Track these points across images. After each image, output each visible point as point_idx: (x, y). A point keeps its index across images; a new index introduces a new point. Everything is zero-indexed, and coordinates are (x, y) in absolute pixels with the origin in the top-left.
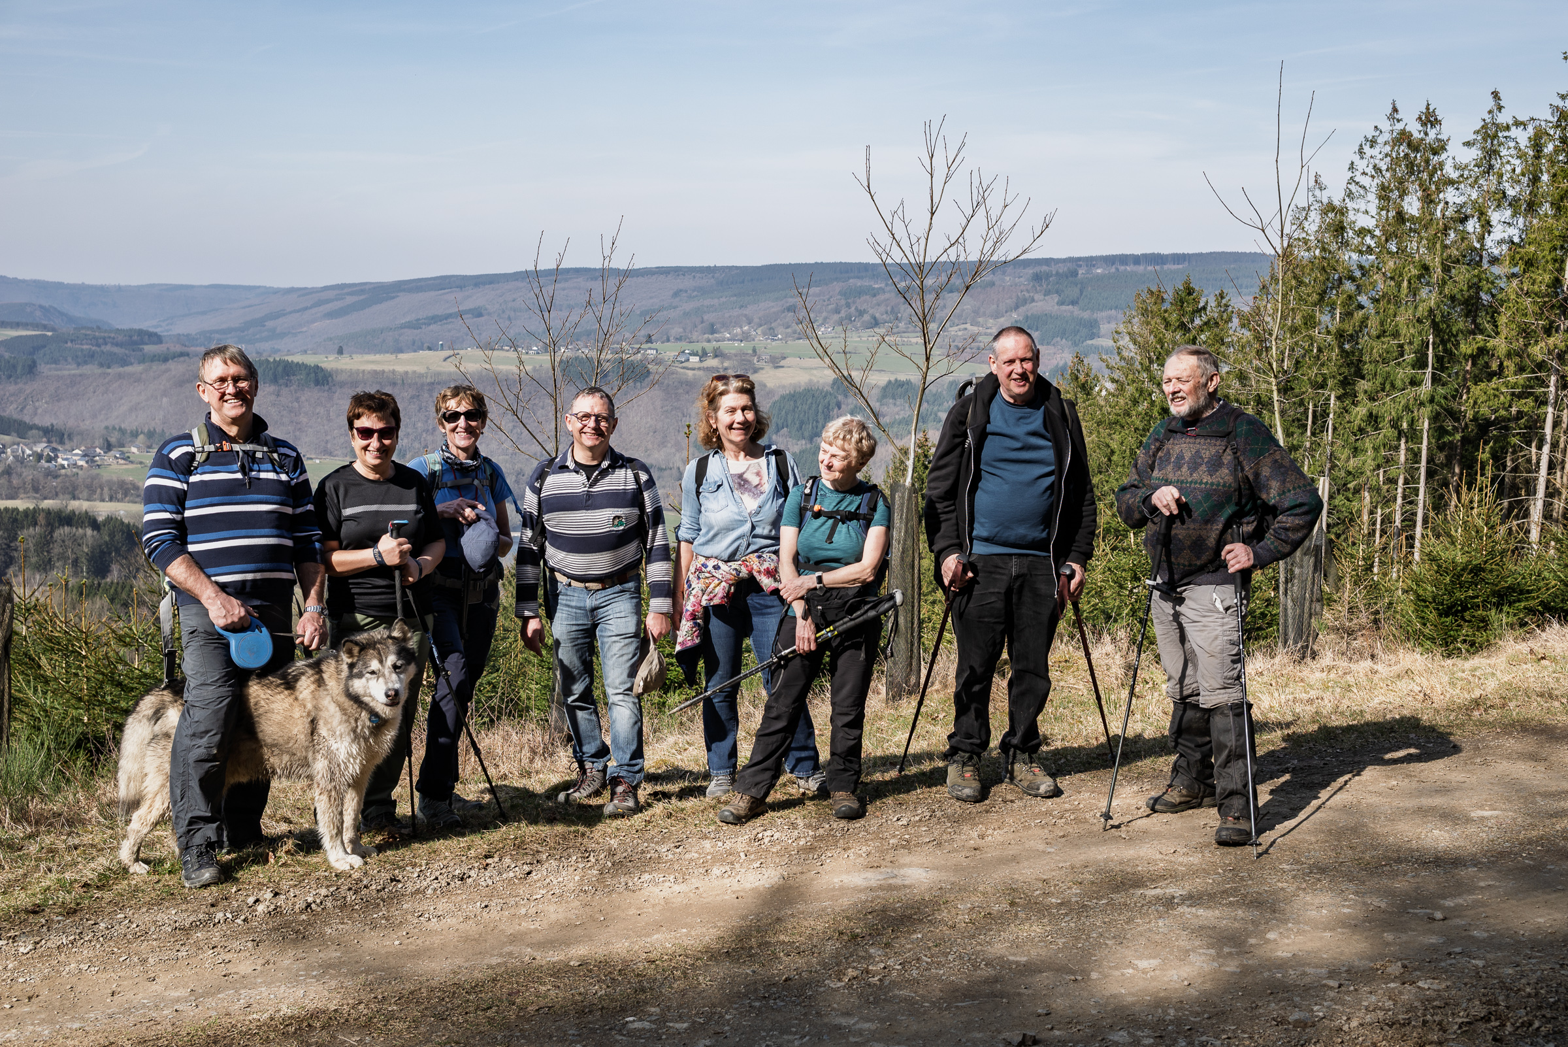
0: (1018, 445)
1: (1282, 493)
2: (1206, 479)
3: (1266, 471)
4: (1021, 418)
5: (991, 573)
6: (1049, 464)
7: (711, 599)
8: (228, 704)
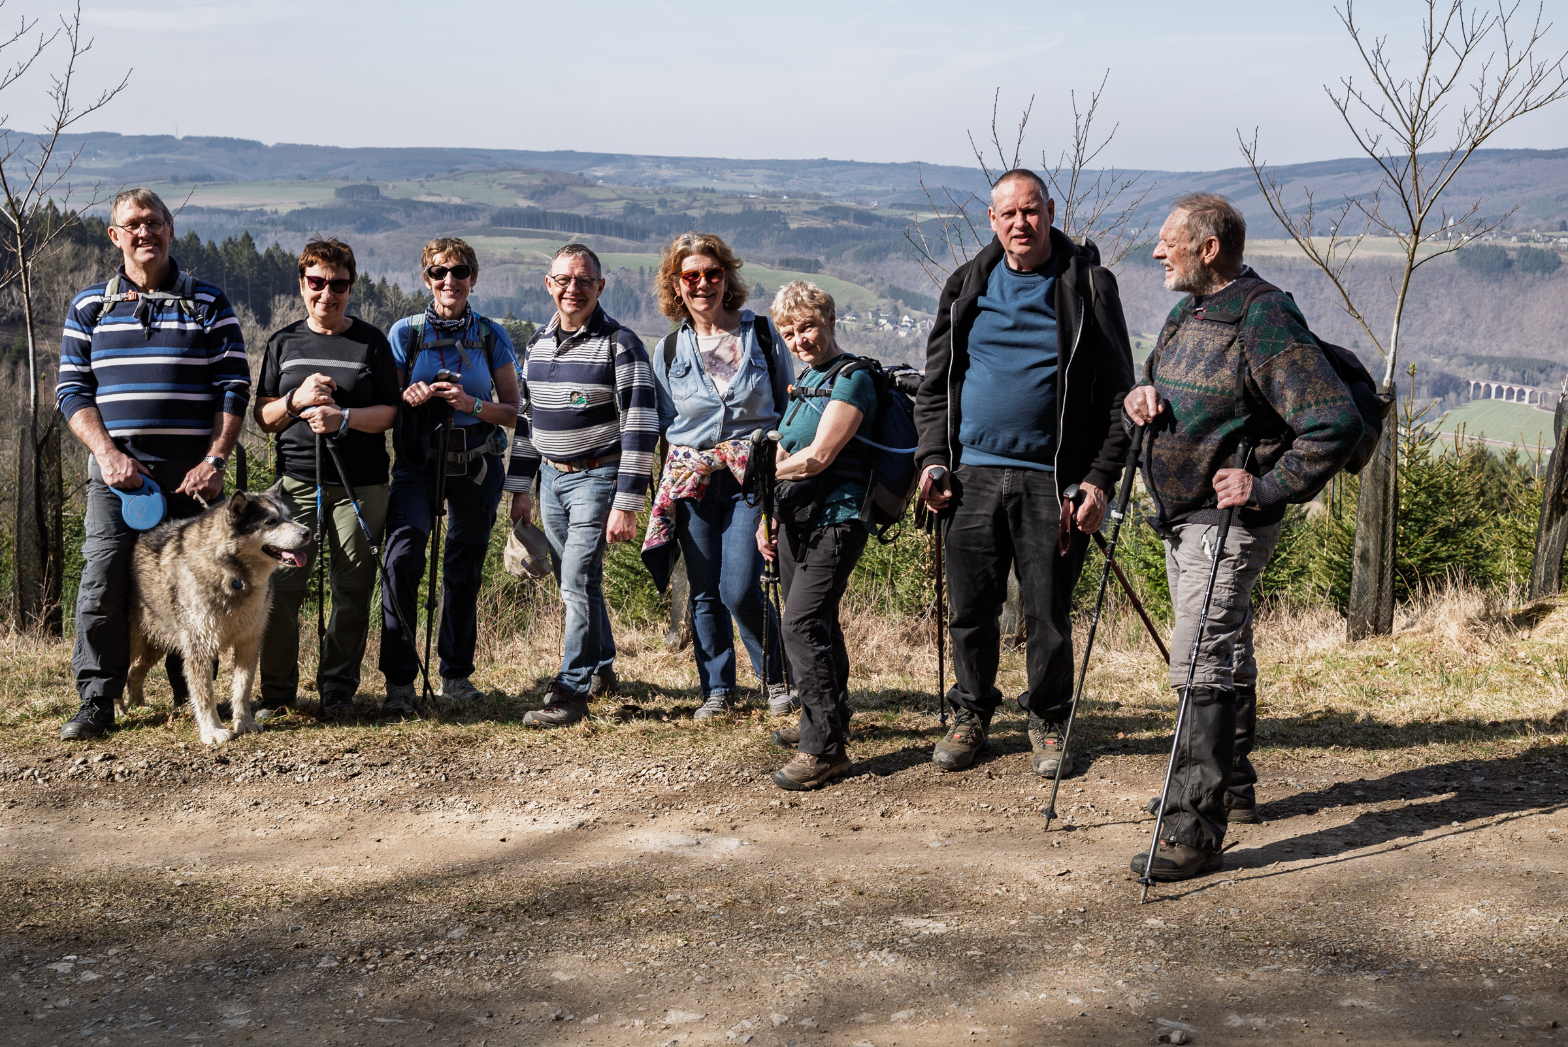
0: (1009, 323)
1: (1300, 408)
2: (1202, 382)
3: (1280, 376)
4: (1020, 289)
5: (980, 489)
6: (1050, 350)
7: (680, 492)
8: (113, 556)
